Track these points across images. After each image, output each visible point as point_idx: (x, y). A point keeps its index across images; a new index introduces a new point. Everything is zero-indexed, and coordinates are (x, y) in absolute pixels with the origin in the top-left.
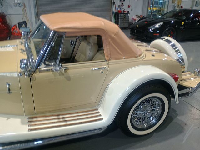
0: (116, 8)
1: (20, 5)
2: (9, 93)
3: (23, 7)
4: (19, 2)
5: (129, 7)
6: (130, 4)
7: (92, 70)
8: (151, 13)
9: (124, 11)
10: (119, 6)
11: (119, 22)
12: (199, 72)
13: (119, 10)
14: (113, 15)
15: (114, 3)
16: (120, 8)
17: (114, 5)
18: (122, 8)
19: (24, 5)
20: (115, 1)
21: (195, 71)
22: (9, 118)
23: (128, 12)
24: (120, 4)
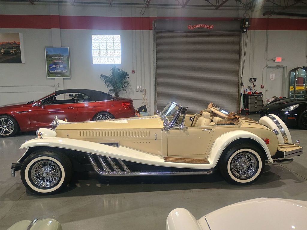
0: (245, 90)
1: (141, 90)
2: (156, 140)
3: (143, 92)
4: (141, 87)
5: (262, 87)
6: (264, 84)
7: (203, 130)
8: (293, 94)
9: (256, 92)
10: (249, 87)
11: (249, 105)
12: (299, 143)
13: (248, 91)
14: (242, 98)
15: (242, 83)
16: (251, 90)
17: (242, 85)
18: (253, 88)
19: (145, 90)
20: (243, 82)
21: (296, 142)
22: (153, 156)
23: (261, 93)
24: (250, 84)
